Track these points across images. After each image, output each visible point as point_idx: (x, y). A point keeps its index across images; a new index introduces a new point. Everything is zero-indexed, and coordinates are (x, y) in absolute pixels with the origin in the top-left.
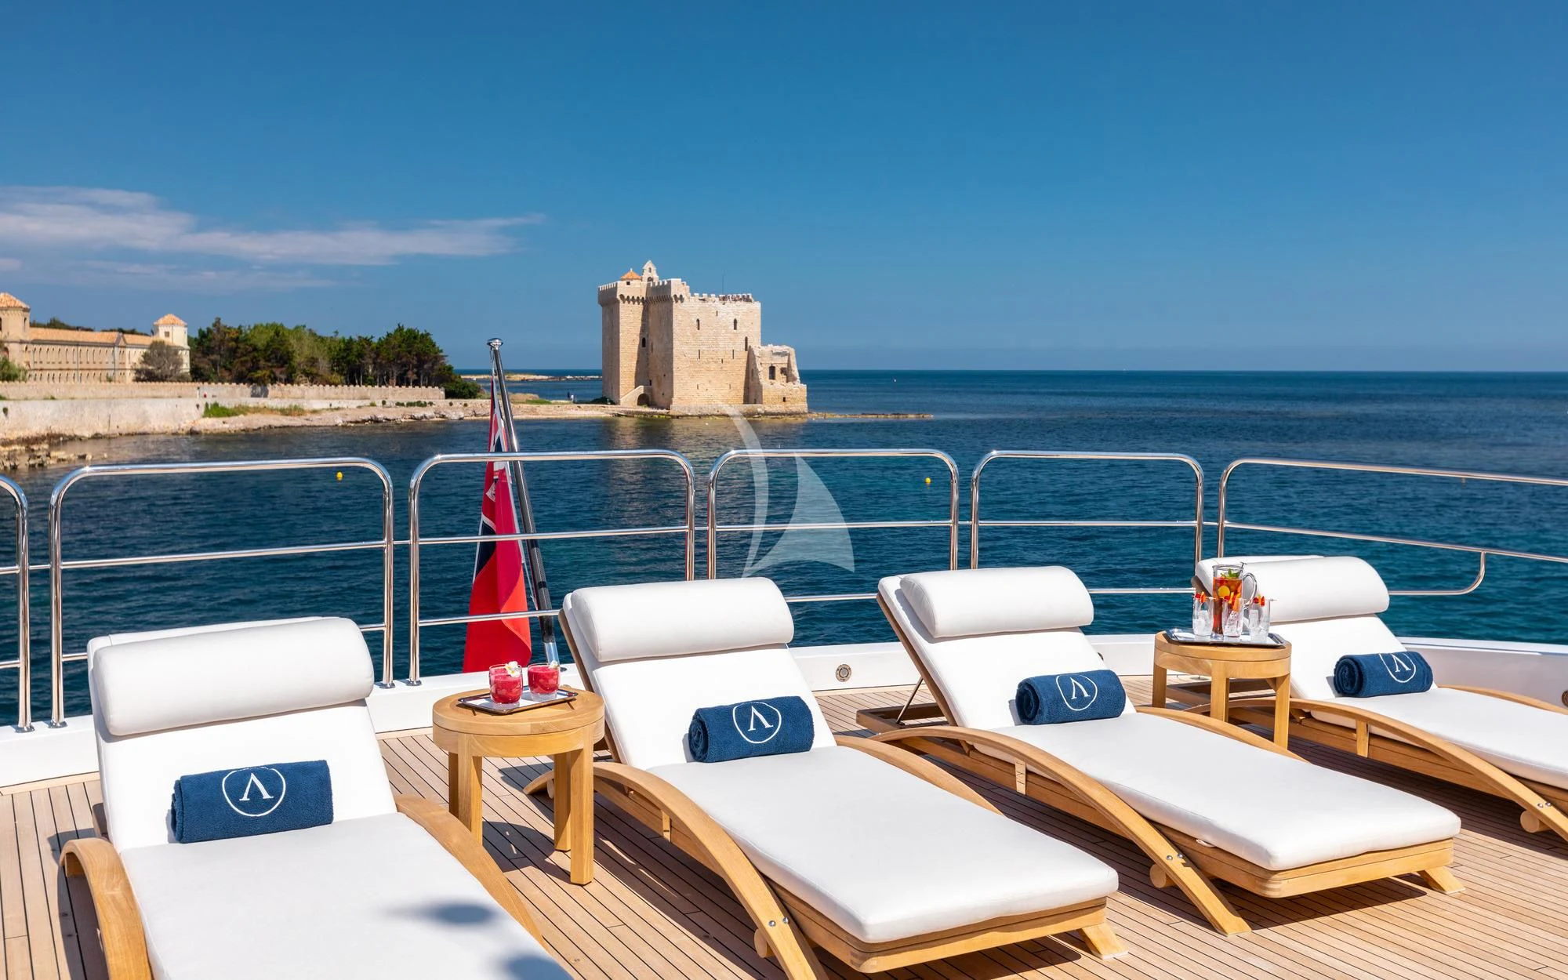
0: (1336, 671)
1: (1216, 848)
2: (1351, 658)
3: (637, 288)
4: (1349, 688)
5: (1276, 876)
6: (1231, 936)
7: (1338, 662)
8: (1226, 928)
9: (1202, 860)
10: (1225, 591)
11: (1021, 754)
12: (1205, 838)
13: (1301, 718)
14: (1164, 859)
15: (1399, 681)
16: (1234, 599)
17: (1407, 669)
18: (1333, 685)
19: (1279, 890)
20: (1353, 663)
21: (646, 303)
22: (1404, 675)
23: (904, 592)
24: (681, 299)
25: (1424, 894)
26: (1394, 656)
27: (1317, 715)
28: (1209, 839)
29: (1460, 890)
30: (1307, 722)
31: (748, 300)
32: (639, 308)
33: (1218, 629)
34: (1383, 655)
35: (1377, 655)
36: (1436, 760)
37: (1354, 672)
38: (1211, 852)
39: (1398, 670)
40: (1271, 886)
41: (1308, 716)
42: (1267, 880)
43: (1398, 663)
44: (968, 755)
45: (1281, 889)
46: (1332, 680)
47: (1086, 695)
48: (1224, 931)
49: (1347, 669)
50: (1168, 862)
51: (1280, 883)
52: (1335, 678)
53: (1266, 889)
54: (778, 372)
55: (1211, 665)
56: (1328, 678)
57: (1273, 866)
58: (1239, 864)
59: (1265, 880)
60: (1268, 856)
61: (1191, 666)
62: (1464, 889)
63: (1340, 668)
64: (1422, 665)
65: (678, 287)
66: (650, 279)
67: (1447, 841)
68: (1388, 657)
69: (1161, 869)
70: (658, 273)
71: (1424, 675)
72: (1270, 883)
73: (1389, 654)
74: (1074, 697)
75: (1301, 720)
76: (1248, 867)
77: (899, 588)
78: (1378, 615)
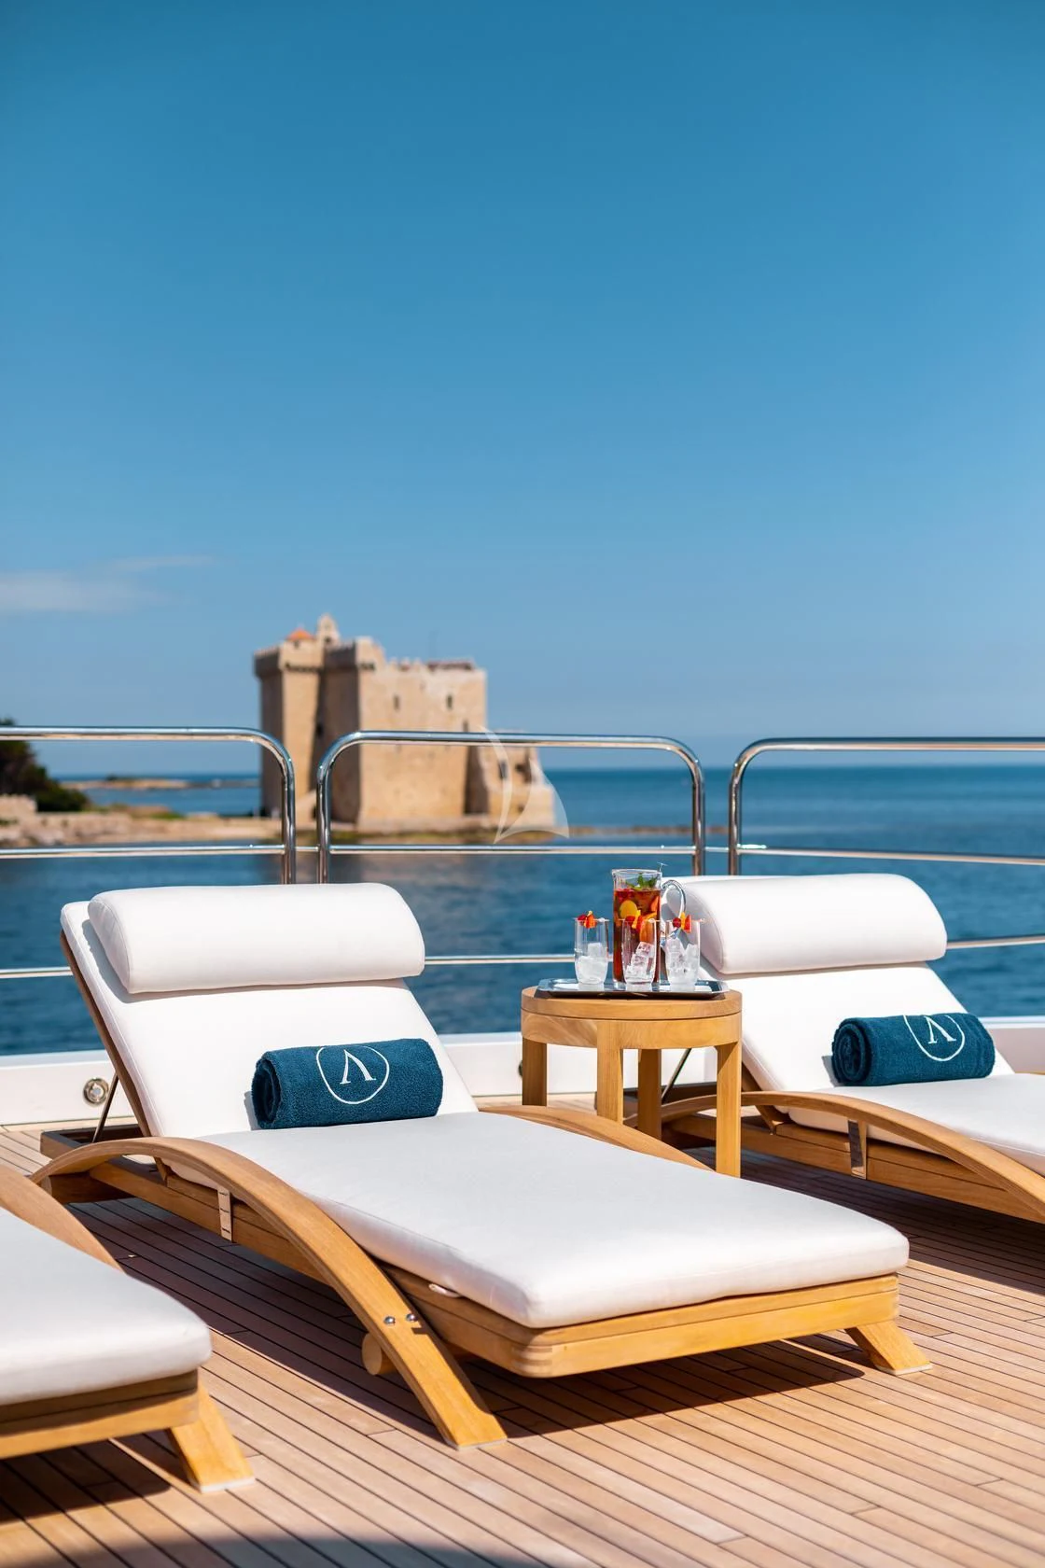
0: (835, 1046)
1: (463, 1299)
2: (854, 1022)
3: (310, 654)
4: (852, 1072)
5: (539, 1338)
6: (465, 1450)
7: (837, 1031)
8: (458, 1436)
9: (443, 1320)
10: (630, 908)
11: (207, 1166)
12: (444, 1282)
13: (776, 1123)
14: (380, 1322)
15: (935, 1058)
16: (640, 920)
17: (950, 1039)
18: (831, 1068)
19: (547, 1363)
20: (858, 1032)
21: (323, 673)
22: (943, 1049)
23: (92, 922)
24: (371, 667)
25: (859, 1374)
26: (928, 1020)
27: (800, 1116)
28: (450, 1283)
29: (923, 1368)
30: (786, 1130)
31: (467, 667)
32: (311, 682)
33: (617, 971)
34: (910, 1018)
35: (901, 1018)
36: (959, 1174)
37: (858, 1044)
38: (454, 1306)
39: (932, 1041)
40: (533, 1356)
41: (786, 1119)
42: (527, 1345)
43: (934, 1028)
44: (165, 1184)
45: (551, 1361)
46: (830, 1061)
47: (368, 1077)
48: (454, 1441)
49: (849, 1039)
50: (386, 1329)
51: (550, 1350)
52: (833, 1058)
53: (525, 1361)
54: (510, 771)
55: (595, 1027)
56: (823, 1058)
57: (534, 1320)
58: (488, 1320)
59: (523, 1346)
60: (525, 1301)
61: (565, 1032)
62: (931, 1366)
63: (839, 1040)
64: (977, 1033)
65: (366, 651)
66: (328, 640)
67: (884, 1279)
68: (919, 1022)
69: (375, 1340)
70: (340, 629)
71: (979, 1050)
72: (531, 1350)
73: (922, 1016)
74: (345, 1081)
75: (776, 1127)
76: (500, 1326)
77: (88, 918)
78: (930, 964)
